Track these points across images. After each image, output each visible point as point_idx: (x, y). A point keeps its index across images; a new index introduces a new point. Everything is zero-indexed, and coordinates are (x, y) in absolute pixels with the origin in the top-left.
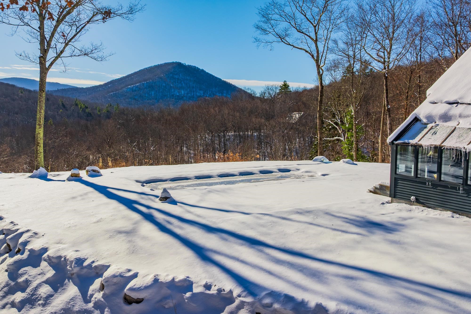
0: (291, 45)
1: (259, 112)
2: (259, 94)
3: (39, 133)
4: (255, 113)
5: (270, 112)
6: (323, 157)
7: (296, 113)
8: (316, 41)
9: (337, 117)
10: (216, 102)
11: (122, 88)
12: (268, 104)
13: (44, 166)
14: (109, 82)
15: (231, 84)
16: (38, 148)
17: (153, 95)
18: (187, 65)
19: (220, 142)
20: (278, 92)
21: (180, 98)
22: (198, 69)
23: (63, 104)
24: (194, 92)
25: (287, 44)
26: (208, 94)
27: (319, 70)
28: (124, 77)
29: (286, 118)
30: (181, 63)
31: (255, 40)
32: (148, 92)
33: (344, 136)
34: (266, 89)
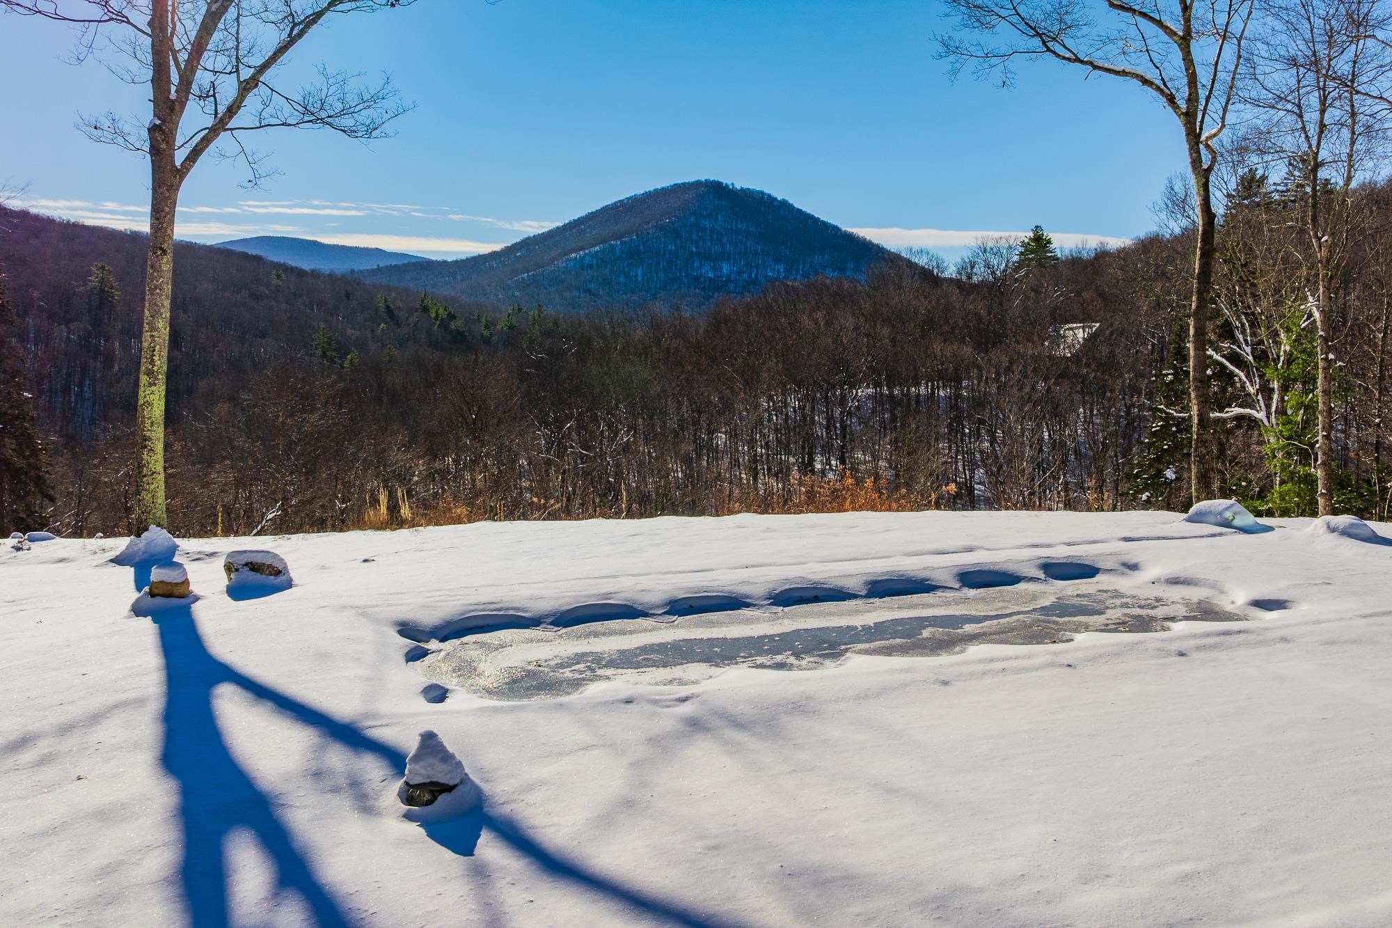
0: (1082, 62)
1: (955, 322)
2: (955, 269)
3: (149, 404)
4: (941, 326)
5: (990, 322)
6: (1232, 505)
7: (1075, 325)
8: (1185, 41)
9: (1241, 337)
10: (818, 295)
11: (553, 260)
12: (984, 298)
13: (165, 523)
14: (516, 244)
15: (870, 243)
16: (145, 456)
17: (640, 279)
18: (739, 188)
19: (830, 419)
20: (1016, 262)
21: (717, 285)
22: (772, 199)
23: (388, 307)
24: (757, 266)
25: (1069, 59)
26: (801, 272)
27: (1198, 152)
28: (557, 228)
29: (1044, 341)
30: (719, 184)
31: (942, 50)
32: (626, 269)
33: (1268, 406)
34: (976, 250)
